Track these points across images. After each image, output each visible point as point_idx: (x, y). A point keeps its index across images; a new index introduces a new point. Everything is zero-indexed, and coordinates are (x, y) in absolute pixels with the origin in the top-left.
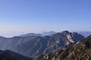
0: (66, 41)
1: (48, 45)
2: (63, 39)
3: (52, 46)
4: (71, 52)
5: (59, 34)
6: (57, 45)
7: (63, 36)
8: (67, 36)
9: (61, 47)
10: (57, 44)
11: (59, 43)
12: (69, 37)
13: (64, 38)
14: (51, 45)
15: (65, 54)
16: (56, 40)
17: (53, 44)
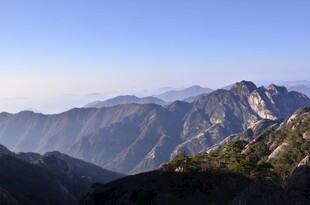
0: (247, 117)
1: (184, 133)
2: (236, 109)
3: (199, 136)
4: (279, 143)
5: (220, 93)
6: (216, 131)
7: (237, 99)
8: (250, 99)
9: (232, 138)
10: (214, 127)
11: (223, 123)
12: (255, 101)
13: (239, 106)
14: (196, 132)
15: (257, 152)
16: (212, 113)
17: (200, 128)
